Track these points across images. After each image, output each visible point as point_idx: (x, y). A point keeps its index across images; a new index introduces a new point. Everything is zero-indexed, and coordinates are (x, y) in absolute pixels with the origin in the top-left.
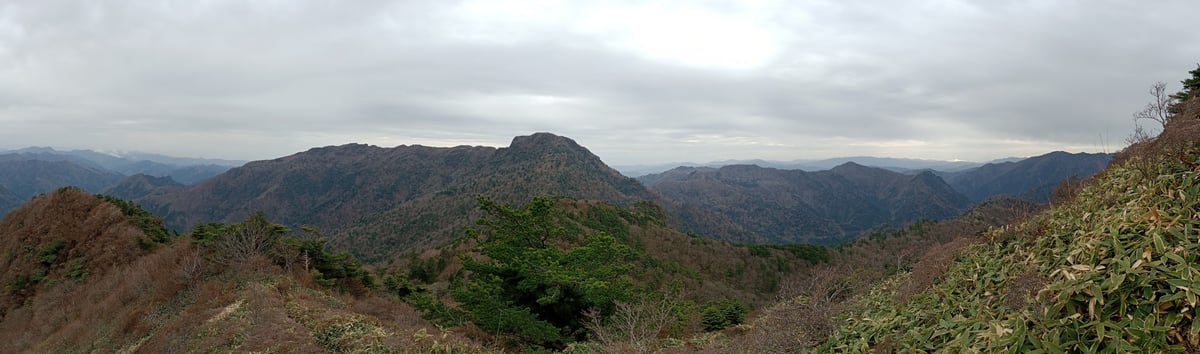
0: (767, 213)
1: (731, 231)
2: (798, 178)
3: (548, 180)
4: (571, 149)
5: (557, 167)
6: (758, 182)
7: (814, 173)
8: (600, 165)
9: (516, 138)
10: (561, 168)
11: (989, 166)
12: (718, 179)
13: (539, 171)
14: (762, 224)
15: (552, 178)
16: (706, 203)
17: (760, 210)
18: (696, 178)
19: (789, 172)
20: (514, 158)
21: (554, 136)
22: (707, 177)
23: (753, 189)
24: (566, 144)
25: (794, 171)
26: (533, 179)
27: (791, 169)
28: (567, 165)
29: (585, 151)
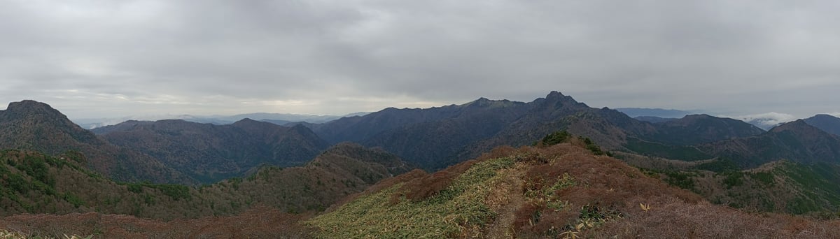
0: (185, 153)
1: (154, 168)
2: (210, 130)
3: (29, 133)
4: (47, 111)
5: (35, 124)
6: (182, 132)
7: (221, 126)
8: (66, 121)
9: (11, 104)
10: (37, 125)
11: (344, 119)
12: (153, 129)
13: (23, 127)
14: (181, 161)
15: (31, 132)
16: (143, 146)
17: (179, 152)
18: (137, 129)
19: (204, 125)
20: (9, 118)
21: (36, 102)
22: (144, 129)
23: (176, 137)
24: (44, 108)
25: (207, 124)
26: (19, 132)
27: (204, 122)
28: (42, 122)
29: (57, 112)
